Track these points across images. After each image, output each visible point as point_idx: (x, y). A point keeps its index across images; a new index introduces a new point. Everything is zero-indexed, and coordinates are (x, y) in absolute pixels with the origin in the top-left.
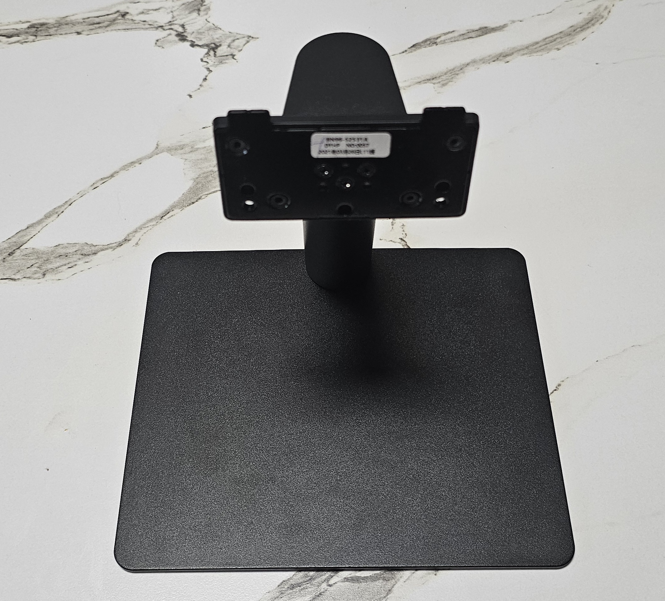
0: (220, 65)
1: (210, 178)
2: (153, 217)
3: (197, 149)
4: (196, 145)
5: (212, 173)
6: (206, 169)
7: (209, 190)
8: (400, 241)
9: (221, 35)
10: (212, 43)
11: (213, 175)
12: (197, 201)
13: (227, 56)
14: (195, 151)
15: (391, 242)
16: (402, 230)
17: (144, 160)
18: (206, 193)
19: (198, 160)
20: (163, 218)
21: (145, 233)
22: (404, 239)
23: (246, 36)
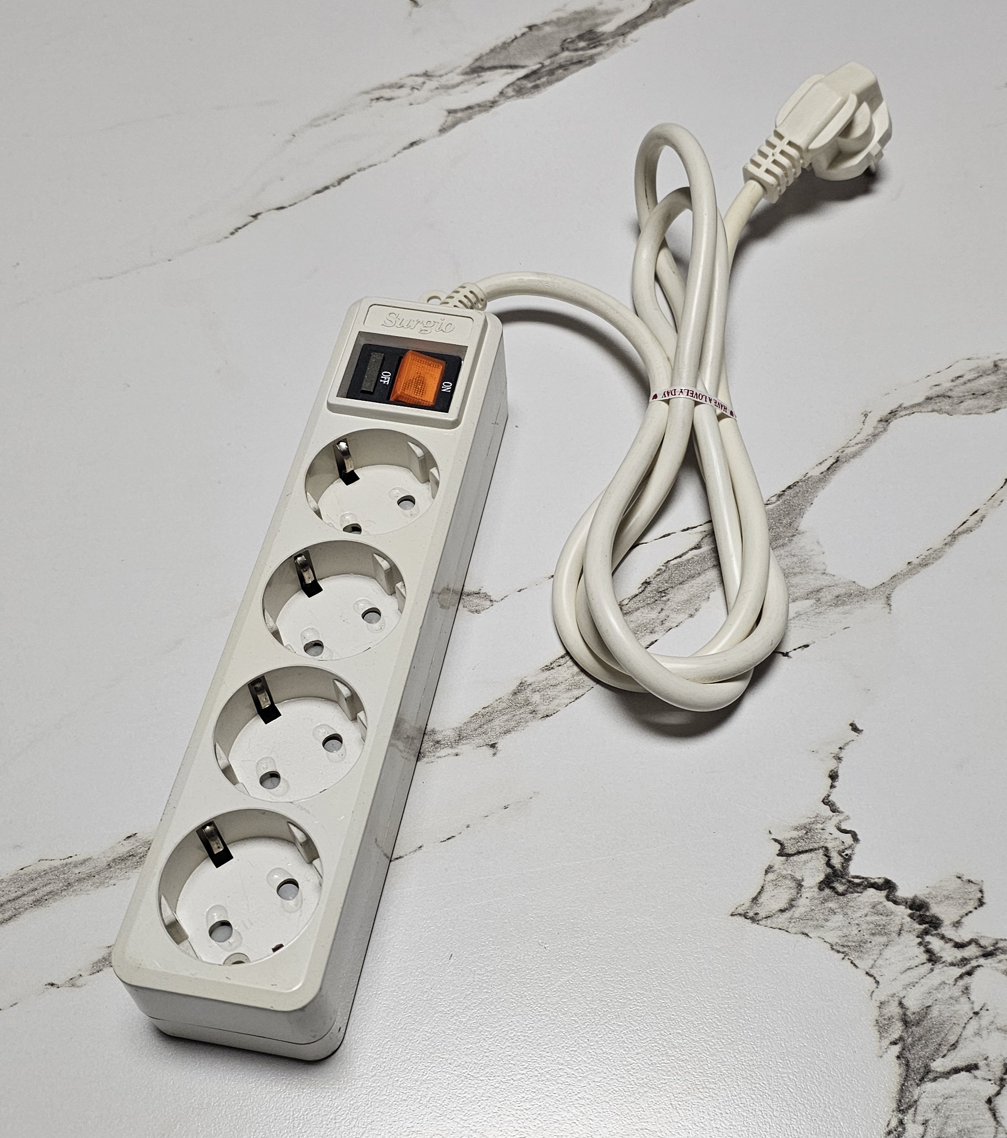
0: (809, 820)
2: (852, 460)
3: (807, 597)
4: (811, 606)
6: (781, 555)
9: (828, 924)
10: (843, 894)
12: (784, 491)
13: (799, 853)
14: (811, 593)
17: (905, 571)
19: (801, 573)
20: (835, 460)
21: (858, 433)
23: (763, 922)
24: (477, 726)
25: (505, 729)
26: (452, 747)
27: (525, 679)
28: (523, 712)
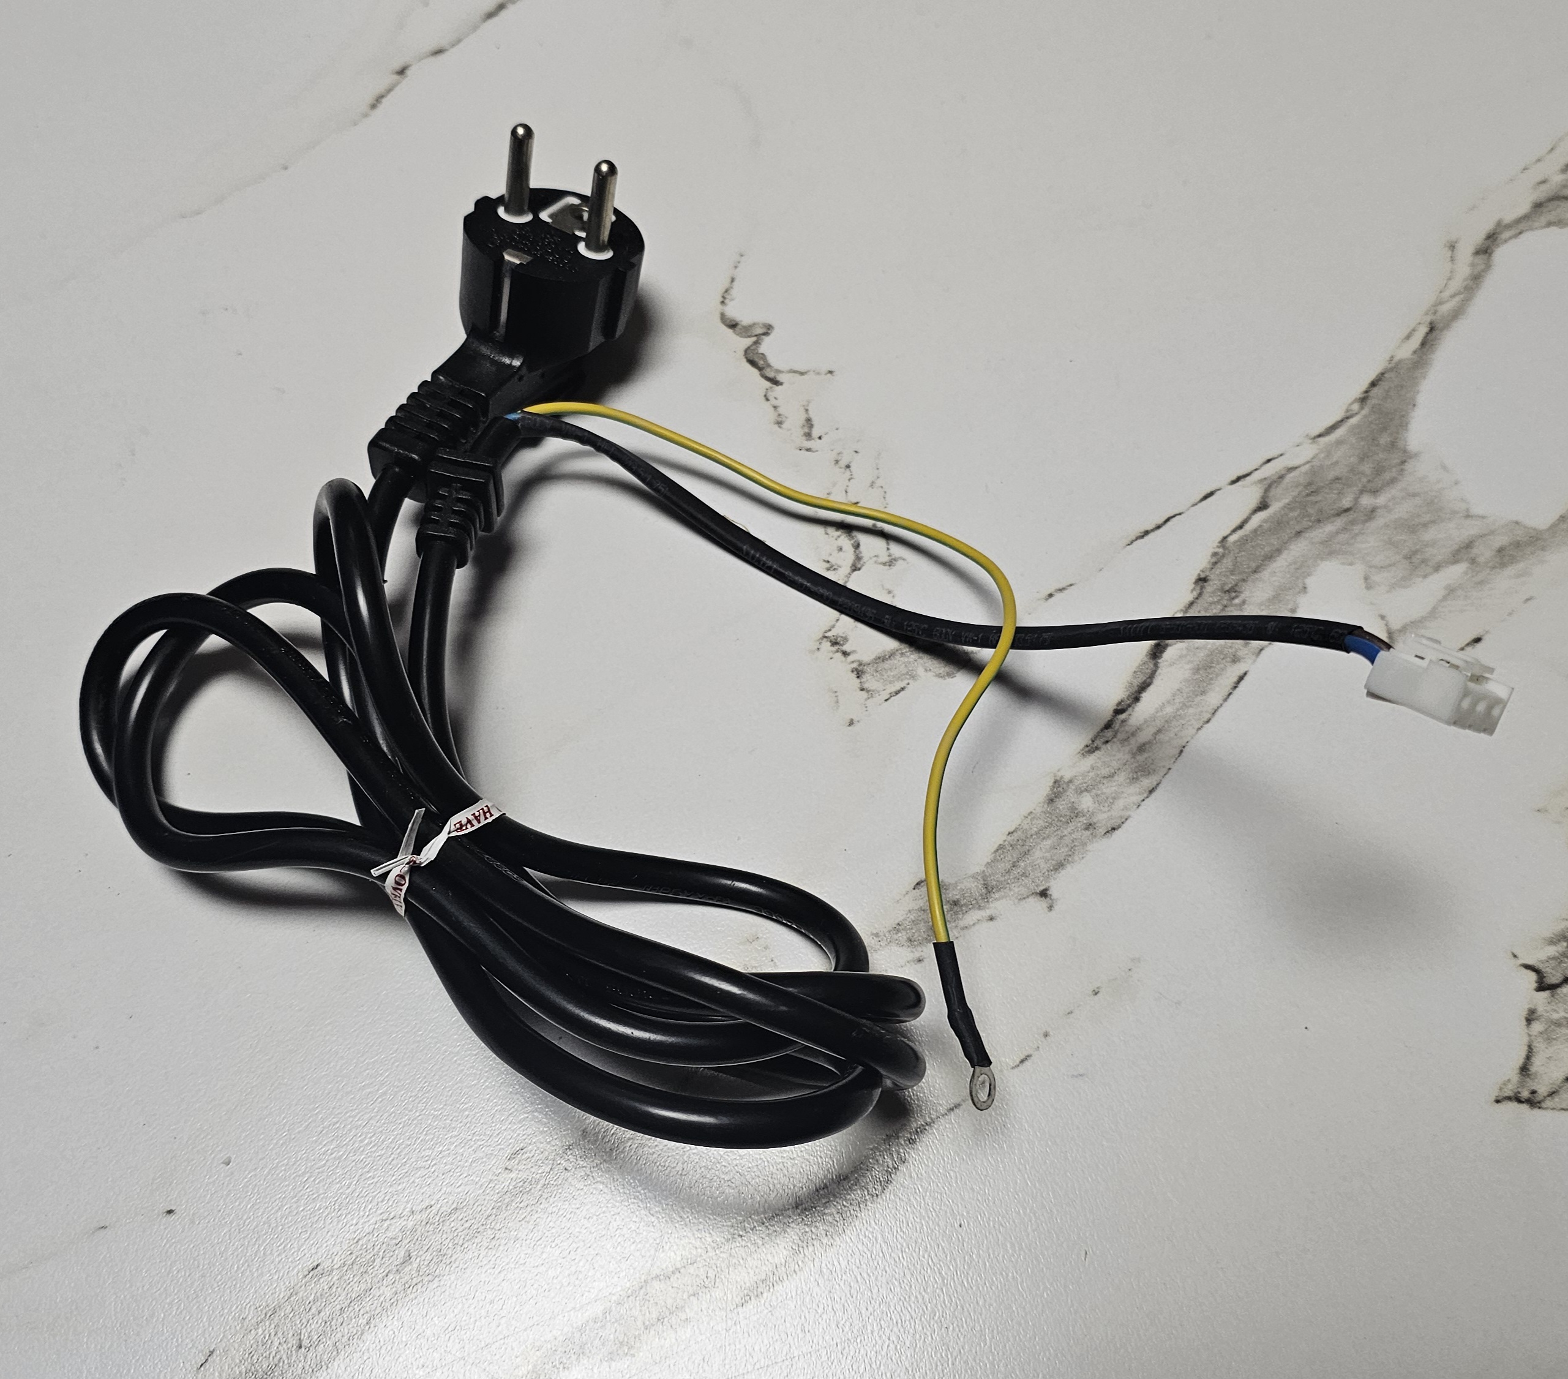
1: (1367, 468)
2: (1455, 323)
3: (1455, 558)
4: (1466, 573)
5: (1369, 486)
6: (1394, 498)
7: (1352, 430)
8: (780, 377)
11: (1364, 480)
12: (1366, 392)
14: (1458, 551)
15: (802, 371)
16: (781, 410)
18: (1353, 421)
19: (1433, 522)
20: (1429, 329)
21: (1450, 279)
22: (768, 384)
23: (1548, 1103)
24: (1008, 866)
25: (1054, 862)
26: (980, 908)
27: (1060, 774)
28: (1073, 831)
